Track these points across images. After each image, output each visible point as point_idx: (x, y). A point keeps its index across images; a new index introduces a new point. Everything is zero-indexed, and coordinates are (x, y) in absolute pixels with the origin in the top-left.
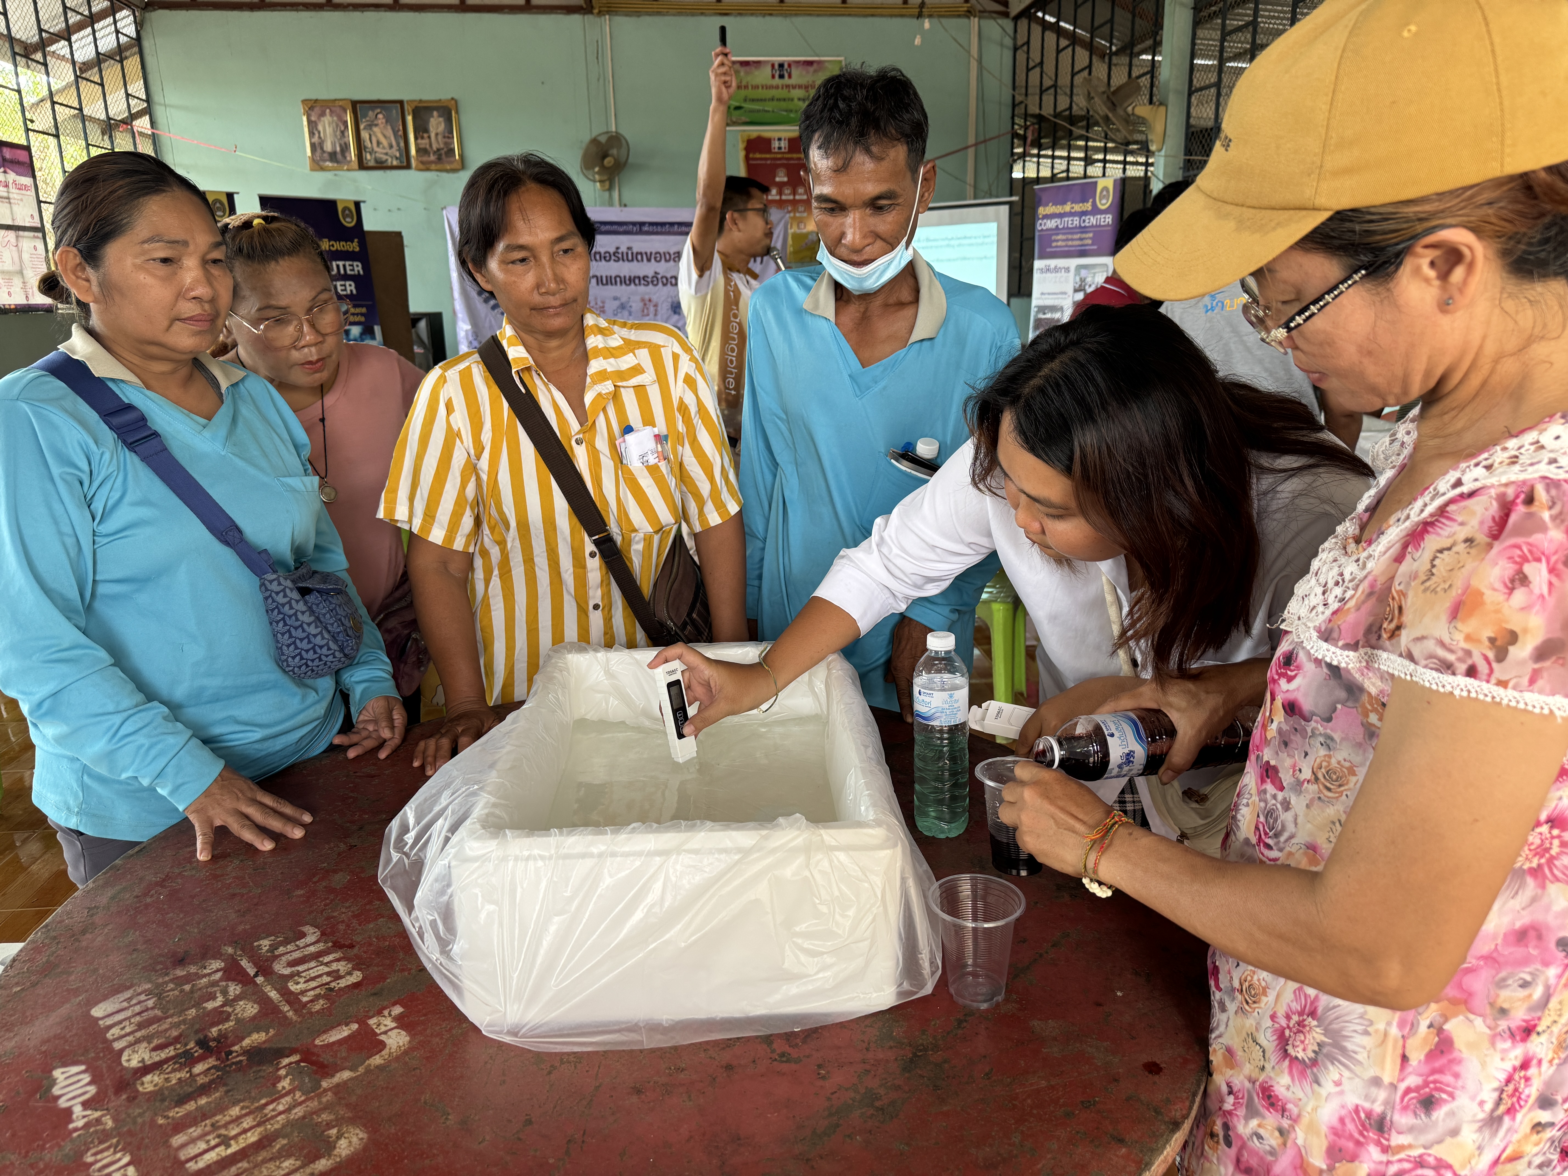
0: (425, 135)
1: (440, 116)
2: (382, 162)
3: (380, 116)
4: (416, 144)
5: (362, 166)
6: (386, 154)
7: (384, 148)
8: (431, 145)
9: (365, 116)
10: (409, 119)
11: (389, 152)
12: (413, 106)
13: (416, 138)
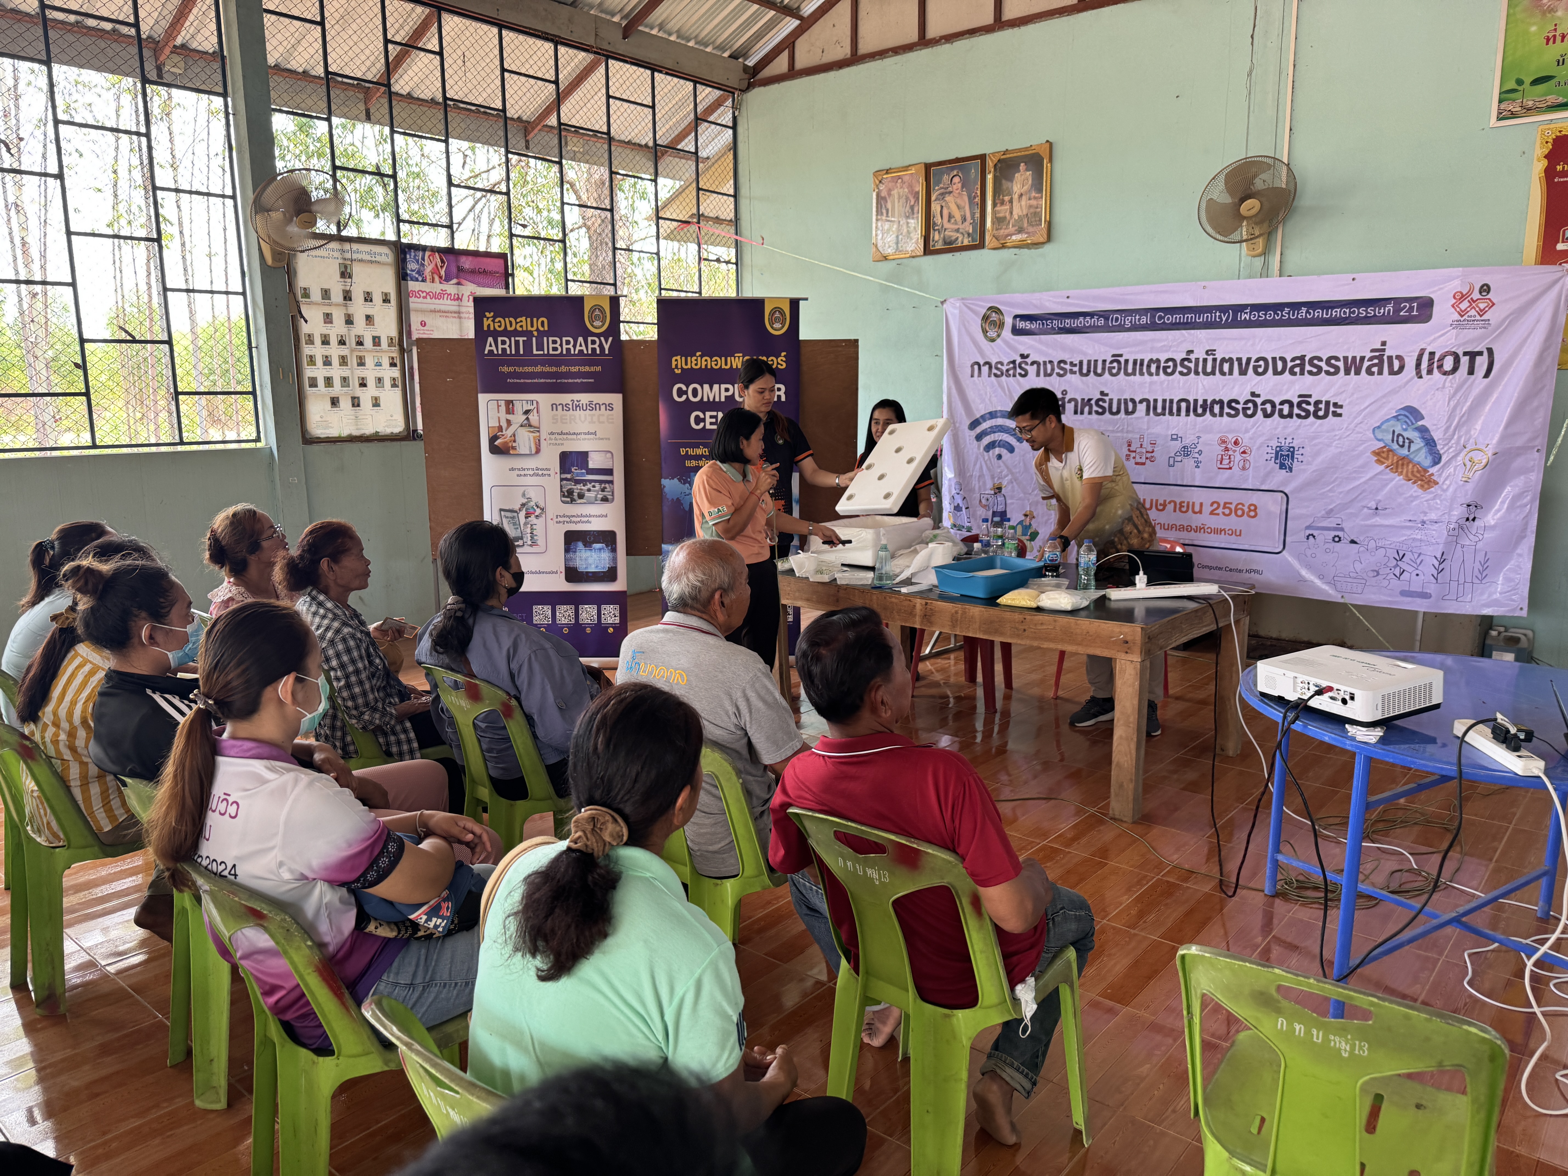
0: (1007, 198)
1: (1027, 170)
2: (951, 243)
3: (956, 179)
4: (994, 212)
5: (928, 250)
6: (957, 231)
7: (956, 223)
8: (1011, 213)
9: (938, 182)
10: (990, 177)
11: (961, 227)
12: (995, 160)
13: (994, 205)
